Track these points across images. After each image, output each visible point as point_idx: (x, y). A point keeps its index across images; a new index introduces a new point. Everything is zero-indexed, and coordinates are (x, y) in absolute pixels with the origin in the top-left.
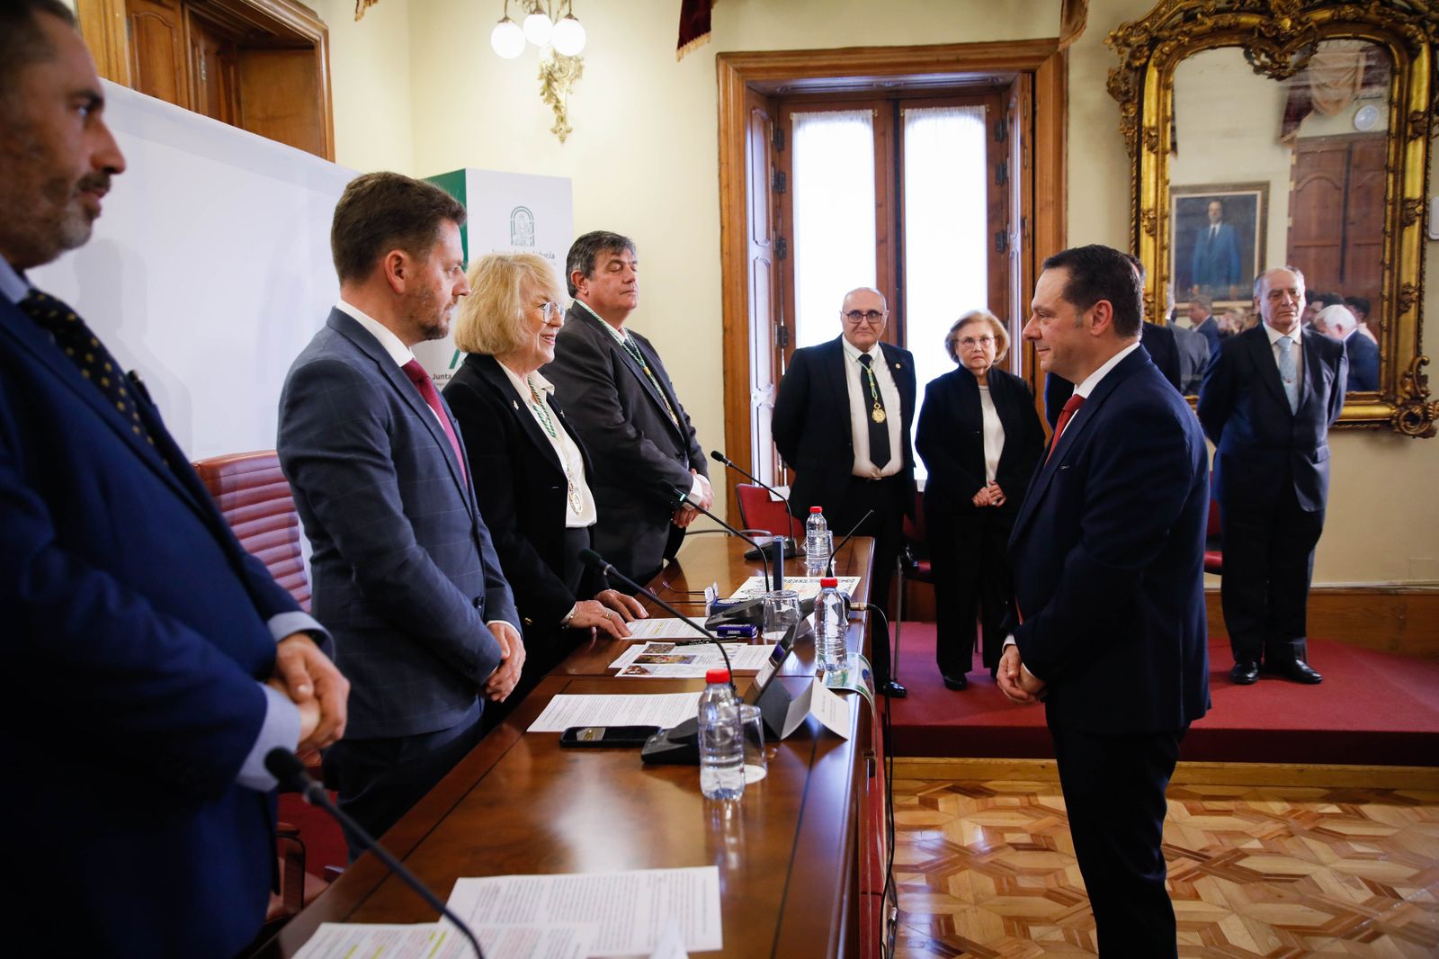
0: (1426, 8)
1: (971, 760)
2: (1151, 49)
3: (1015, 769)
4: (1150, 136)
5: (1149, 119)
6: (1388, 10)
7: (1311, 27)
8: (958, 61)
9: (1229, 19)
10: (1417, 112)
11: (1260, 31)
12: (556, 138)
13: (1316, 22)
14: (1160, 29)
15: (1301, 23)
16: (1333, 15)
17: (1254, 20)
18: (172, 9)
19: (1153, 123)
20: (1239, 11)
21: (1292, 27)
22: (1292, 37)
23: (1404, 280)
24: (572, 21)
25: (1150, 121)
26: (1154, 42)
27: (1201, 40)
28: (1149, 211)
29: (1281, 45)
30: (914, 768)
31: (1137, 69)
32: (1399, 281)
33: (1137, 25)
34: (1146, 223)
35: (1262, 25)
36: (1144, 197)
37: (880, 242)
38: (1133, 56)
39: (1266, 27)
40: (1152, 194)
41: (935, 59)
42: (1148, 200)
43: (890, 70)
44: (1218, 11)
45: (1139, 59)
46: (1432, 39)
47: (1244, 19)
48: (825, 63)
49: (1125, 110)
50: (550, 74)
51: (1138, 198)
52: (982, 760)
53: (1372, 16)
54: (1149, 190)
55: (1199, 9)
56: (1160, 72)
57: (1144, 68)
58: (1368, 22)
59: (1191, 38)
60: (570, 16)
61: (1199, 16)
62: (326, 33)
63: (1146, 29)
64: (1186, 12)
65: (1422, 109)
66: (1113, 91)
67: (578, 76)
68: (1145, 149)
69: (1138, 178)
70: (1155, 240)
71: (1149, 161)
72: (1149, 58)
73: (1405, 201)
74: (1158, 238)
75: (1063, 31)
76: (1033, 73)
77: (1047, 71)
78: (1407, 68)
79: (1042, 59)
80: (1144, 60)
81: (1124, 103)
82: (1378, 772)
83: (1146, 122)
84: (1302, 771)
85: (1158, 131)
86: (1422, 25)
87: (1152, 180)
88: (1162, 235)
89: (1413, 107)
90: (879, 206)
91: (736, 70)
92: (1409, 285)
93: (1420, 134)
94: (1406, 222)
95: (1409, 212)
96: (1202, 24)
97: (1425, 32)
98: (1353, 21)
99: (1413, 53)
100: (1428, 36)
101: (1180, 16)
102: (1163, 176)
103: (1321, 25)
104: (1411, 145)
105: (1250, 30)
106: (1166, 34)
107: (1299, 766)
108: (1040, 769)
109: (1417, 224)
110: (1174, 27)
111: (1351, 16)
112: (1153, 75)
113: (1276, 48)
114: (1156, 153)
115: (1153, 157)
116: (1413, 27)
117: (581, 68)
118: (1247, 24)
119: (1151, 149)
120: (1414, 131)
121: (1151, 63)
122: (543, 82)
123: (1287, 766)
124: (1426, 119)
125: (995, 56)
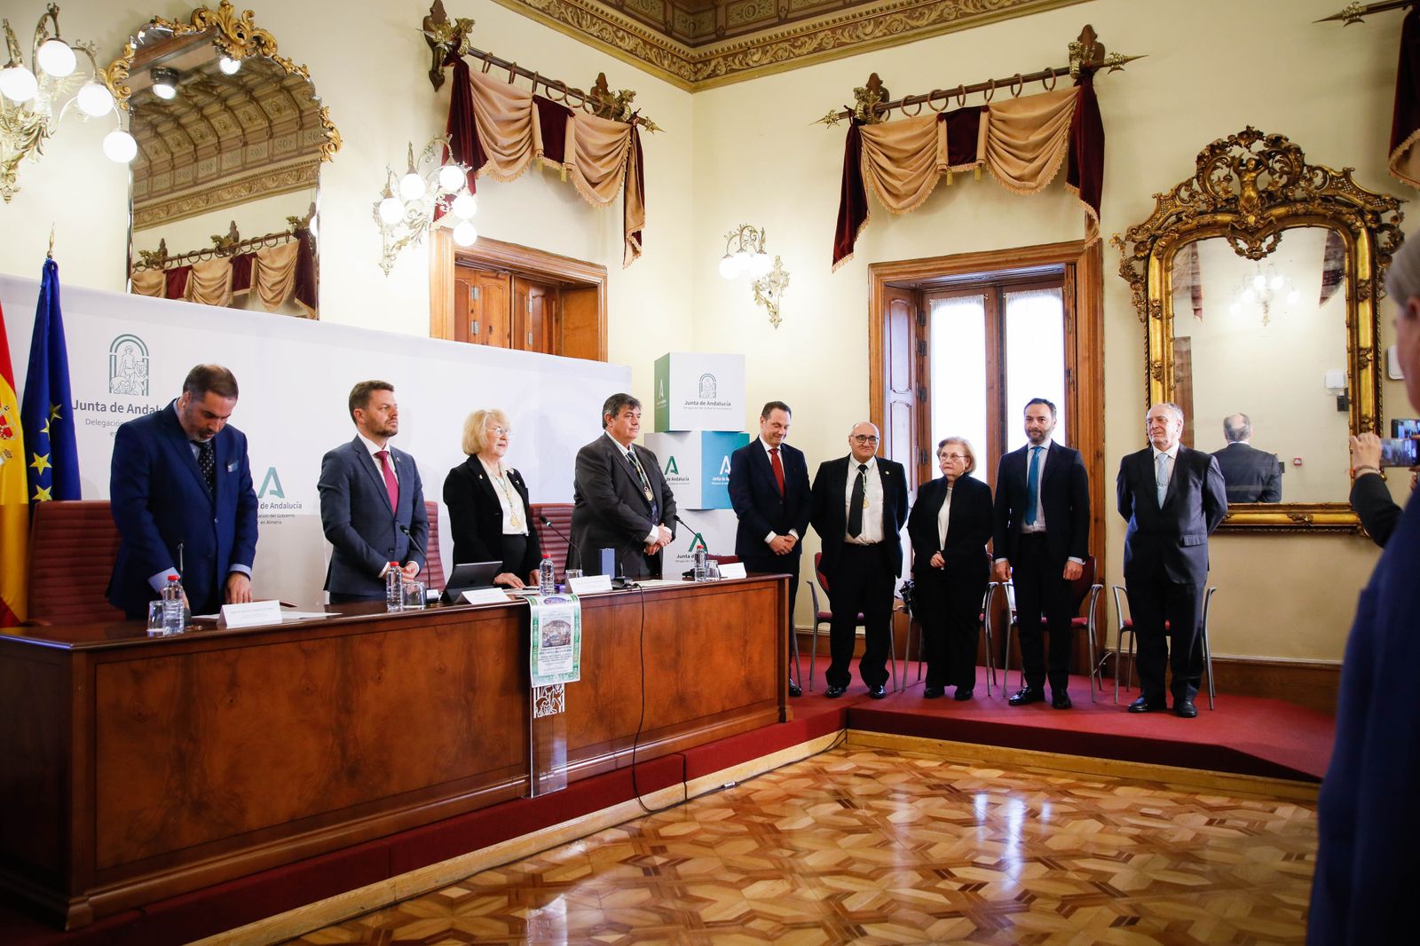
0: (1362, 203)
1: (897, 736)
2: (1153, 242)
3: (923, 745)
4: (1154, 307)
5: (1155, 292)
6: (1329, 205)
7: (1271, 221)
8: (1020, 260)
9: (1207, 219)
10: (1362, 281)
11: (1233, 226)
12: (772, 325)
13: (1275, 216)
14: (1159, 228)
15: (1262, 218)
16: (1288, 211)
17: (1227, 218)
18: (504, 280)
19: (1157, 296)
20: (1216, 211)
21: (1256, 222)
22: (1259, 230)
23: (1364, 412)
24: (763, 255)
25: (1153, 295)
26: (1155, 238)
27: (1191, 234)
28: (1156, 362)
29: (1252, 234)
30: (863, 738)
31: (1142, 258)
32: (1360, 413)
33: (1140, 227)
34: (1153, 371)
35: (1233, 221)
36: (1153, 351)
37: (989, 388)
38: (1137, 249)
39: (1236, 222)
40: (1159, 349)
41: (1004, 259)
42: (1156, 353)
43: (975, 269)
44: (1201, 213)
45: (1143, 251)
46: (1369, 224)
47: (1219, 218)
48: (932, 267)
49: (1135, 289)
50: (757, 286)
51: (1148, 353)
52: (904, 737)
53: (1320, 210)
54: (1156, 346)
55: (1184, 214)
56: (1160, 260)
57: (1148, 256)
58: (1317, 215)
59: (1181, 234)
60: (761, 251)
61: (1184, 218)
62: (605, 278)
63: (1148, 230)
64: (1177, 215)
65: (1367, 278)
66: (1124, 275)
67: (785, 286)
68: (1150, 316)
69: (1148, 337)
70: (1163, 384)
71: (1155, 325)
72: (1151, 250)
73: (1360, 349)
74: (1166, 382)
75: (1086, 235)
76: (1075, 265)
77: (1082, 264)
78: (1353, 247)
79: (1079, 254)
80: (1148, 251)
81: (1134, 283)
82: (1158, 769)
83: (1151, 297)
84: (1106, 764)
85: (1161, 302)
86: (1361, 213)
87: (1159, 338)
88: (1169, 379)
89: (1360, 276)
90: (988, 363)
91: (876, 275)
92: (1366, 417)
93: (1365, 298)
94: (1362, 366)
95: (1362, 358)
96: (1187, 223)
97: (1363, 220)
98: (1305, 214)
99: (1355, 236)
100: (1365, 223)
101: (1173, 218)
102: (1167, 335)
103: (1280, 219)
104: (1361, 304)
105: (1225, 225)
106: (1160, 232)
107: (1105, 760)
108: (938, 746)
109: (1370, 367)
110: (1167, 228)
111: (1300, 212)
112: (1154, 262)
113: (1248, 236)
114: (1161, 319)
115: (1158, 321)
116: (1353, 217)
117: (787, 280)
118: (1222, 221)
119: (1154, 316)
120: (1361, 295)
121: (1152, 254)
122: (755, 292)
123: (1097, 760)
124: (1370, 286)
125: (1046, 255)
